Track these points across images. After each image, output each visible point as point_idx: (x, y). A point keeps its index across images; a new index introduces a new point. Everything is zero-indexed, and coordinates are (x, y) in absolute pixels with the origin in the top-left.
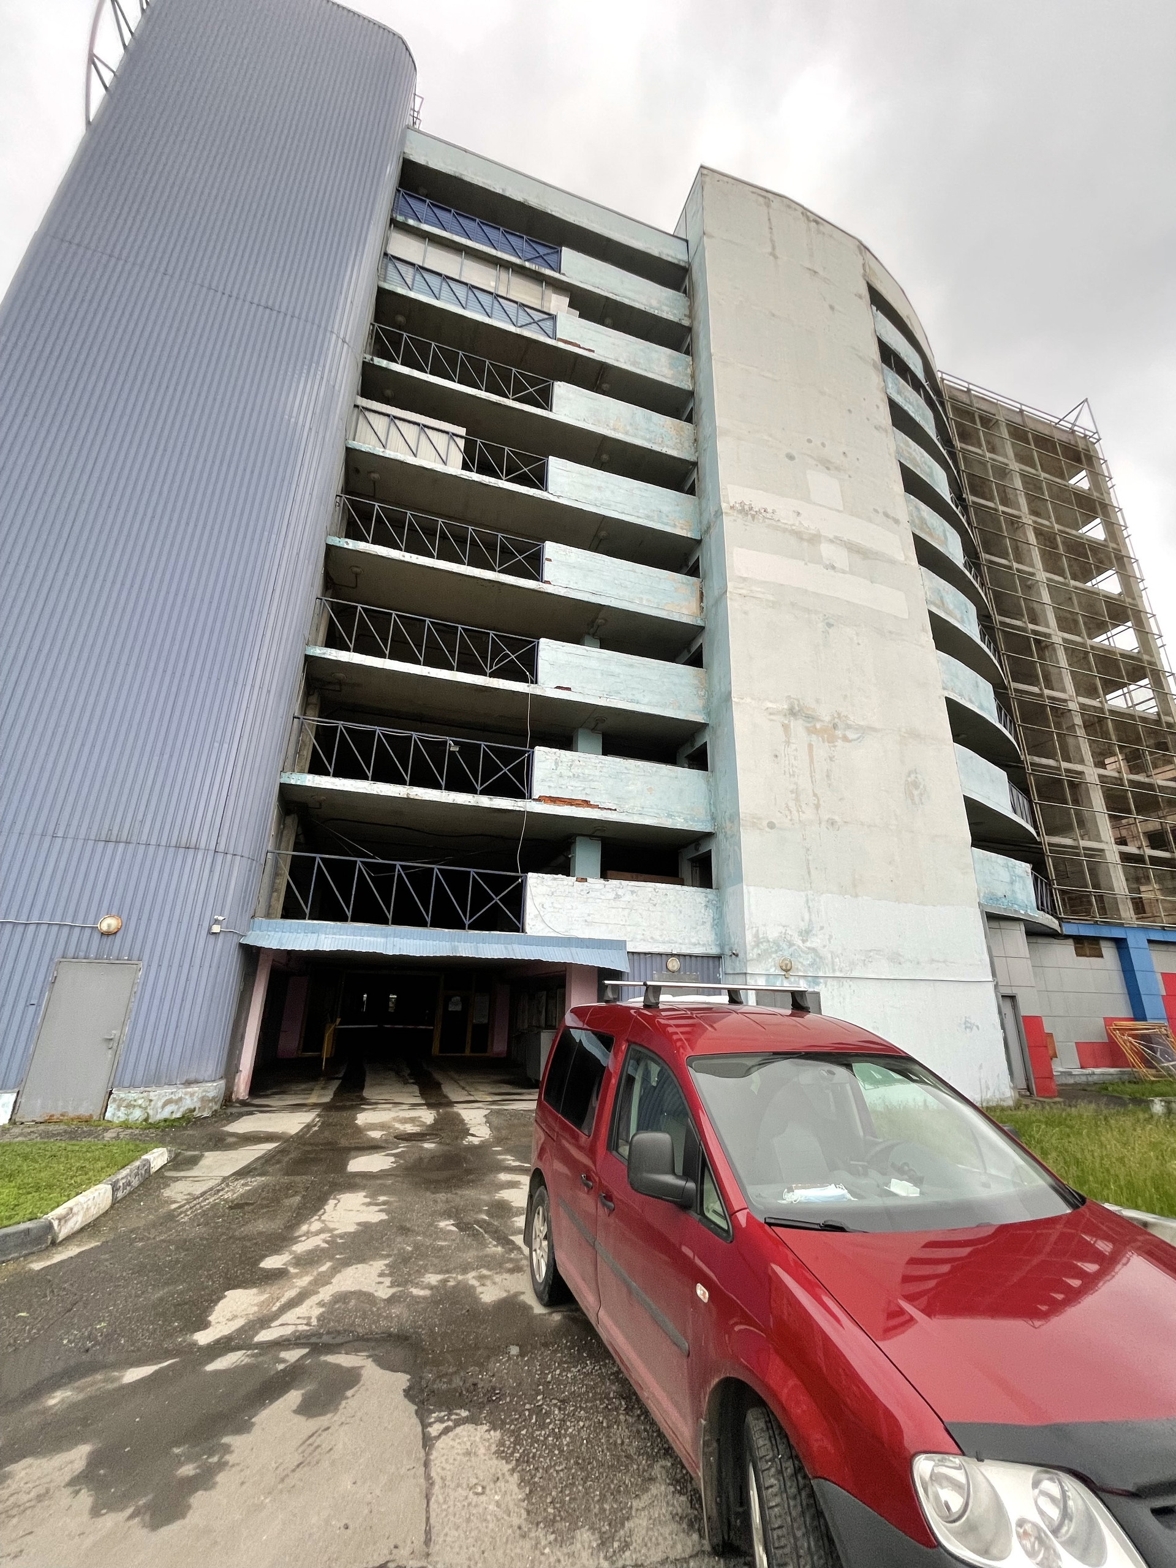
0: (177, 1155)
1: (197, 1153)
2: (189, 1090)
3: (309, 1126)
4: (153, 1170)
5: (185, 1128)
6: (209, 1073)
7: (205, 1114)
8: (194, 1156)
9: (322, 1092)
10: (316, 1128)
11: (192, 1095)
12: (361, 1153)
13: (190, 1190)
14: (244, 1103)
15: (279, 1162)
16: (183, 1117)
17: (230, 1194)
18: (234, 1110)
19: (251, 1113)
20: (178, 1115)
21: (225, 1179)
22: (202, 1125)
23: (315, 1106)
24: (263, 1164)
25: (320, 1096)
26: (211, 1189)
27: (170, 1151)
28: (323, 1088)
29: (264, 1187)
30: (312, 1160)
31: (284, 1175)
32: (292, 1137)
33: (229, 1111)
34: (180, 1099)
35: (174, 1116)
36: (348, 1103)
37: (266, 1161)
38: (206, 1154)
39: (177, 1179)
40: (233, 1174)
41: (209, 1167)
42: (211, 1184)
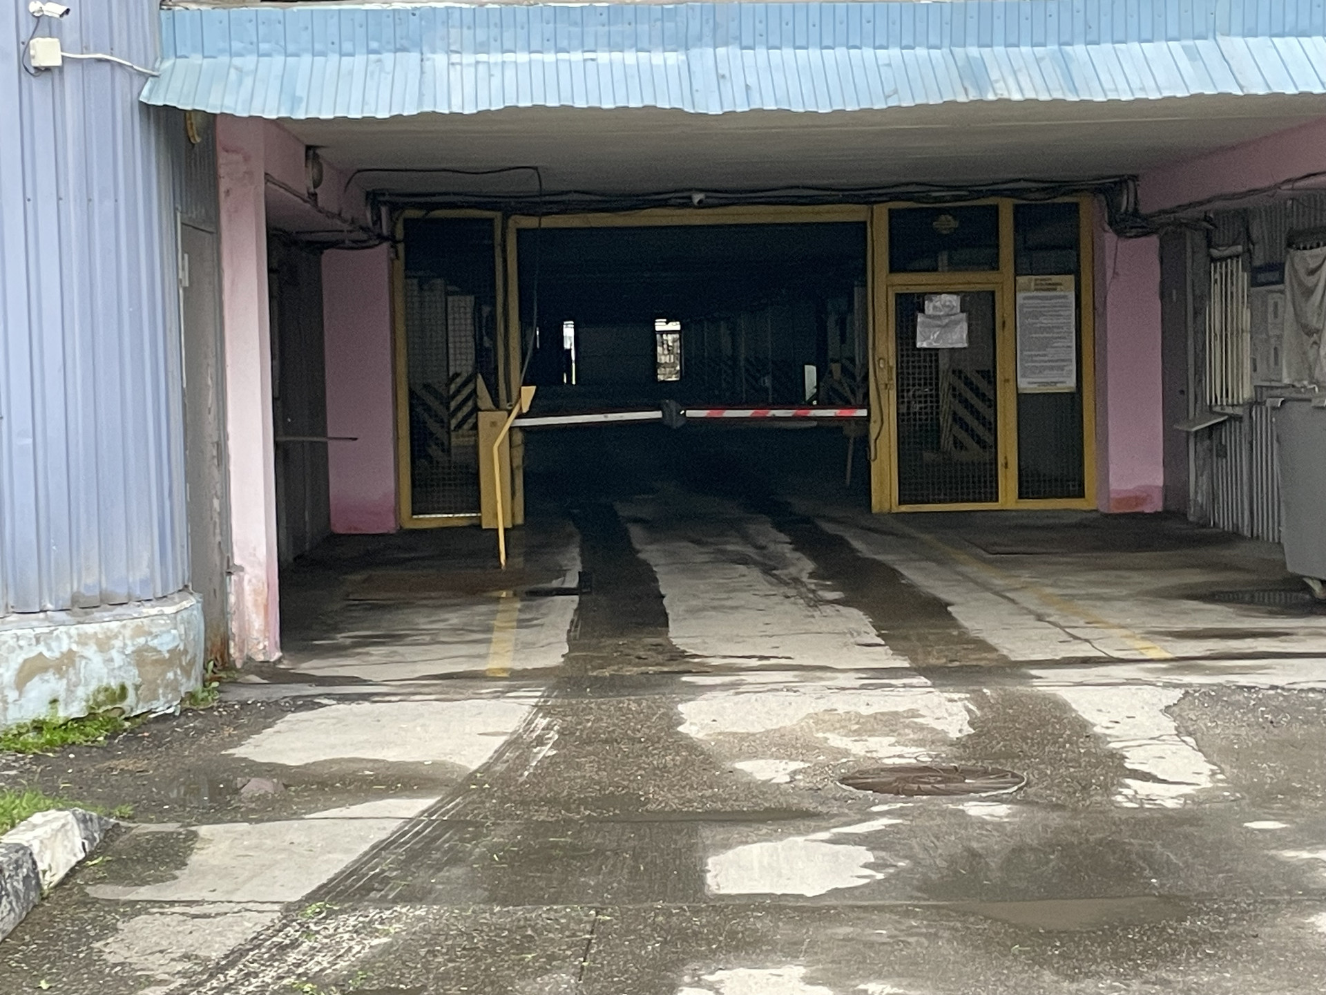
0: (111, 833)
1: (171, 827)
2: (90, 629)
3: (517, 744)
4: (50, 880)
5: (107, 751)
6: (143, 571)
7: (161, 708)
8: (165, 838)
9: (526, 634)
10: (546, 751)
11: (103, 645)
12: (736, 832)
13: (188, 943)
14: (271, 673)
15: (455, 859)
16: (92, 716)
17: (324, 960)
18: (250, 695)
19: (310, 704)
20: (77, 710)
21: (290, 910)
22: (157, 740)
23: (519, 678)
24: (404, 865)
25: (524, 647)
26: (256, 942)
27: (84, 821)
28: (522, 624)
29: (432, 938)
30: (574, 852)
31: (491, 900)
32: (471, 777)
33: (235, 695)
34: (69, 659)
35: (62, 714)
36: (630, 671)
37: (413, 856)
38: (203, 830)
39: (135, 909)
40: (312, 897)
41: (225, 873)
42: (250, 925)
